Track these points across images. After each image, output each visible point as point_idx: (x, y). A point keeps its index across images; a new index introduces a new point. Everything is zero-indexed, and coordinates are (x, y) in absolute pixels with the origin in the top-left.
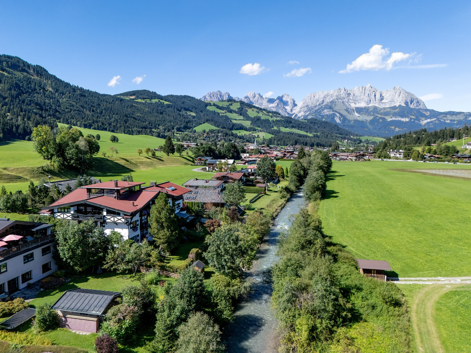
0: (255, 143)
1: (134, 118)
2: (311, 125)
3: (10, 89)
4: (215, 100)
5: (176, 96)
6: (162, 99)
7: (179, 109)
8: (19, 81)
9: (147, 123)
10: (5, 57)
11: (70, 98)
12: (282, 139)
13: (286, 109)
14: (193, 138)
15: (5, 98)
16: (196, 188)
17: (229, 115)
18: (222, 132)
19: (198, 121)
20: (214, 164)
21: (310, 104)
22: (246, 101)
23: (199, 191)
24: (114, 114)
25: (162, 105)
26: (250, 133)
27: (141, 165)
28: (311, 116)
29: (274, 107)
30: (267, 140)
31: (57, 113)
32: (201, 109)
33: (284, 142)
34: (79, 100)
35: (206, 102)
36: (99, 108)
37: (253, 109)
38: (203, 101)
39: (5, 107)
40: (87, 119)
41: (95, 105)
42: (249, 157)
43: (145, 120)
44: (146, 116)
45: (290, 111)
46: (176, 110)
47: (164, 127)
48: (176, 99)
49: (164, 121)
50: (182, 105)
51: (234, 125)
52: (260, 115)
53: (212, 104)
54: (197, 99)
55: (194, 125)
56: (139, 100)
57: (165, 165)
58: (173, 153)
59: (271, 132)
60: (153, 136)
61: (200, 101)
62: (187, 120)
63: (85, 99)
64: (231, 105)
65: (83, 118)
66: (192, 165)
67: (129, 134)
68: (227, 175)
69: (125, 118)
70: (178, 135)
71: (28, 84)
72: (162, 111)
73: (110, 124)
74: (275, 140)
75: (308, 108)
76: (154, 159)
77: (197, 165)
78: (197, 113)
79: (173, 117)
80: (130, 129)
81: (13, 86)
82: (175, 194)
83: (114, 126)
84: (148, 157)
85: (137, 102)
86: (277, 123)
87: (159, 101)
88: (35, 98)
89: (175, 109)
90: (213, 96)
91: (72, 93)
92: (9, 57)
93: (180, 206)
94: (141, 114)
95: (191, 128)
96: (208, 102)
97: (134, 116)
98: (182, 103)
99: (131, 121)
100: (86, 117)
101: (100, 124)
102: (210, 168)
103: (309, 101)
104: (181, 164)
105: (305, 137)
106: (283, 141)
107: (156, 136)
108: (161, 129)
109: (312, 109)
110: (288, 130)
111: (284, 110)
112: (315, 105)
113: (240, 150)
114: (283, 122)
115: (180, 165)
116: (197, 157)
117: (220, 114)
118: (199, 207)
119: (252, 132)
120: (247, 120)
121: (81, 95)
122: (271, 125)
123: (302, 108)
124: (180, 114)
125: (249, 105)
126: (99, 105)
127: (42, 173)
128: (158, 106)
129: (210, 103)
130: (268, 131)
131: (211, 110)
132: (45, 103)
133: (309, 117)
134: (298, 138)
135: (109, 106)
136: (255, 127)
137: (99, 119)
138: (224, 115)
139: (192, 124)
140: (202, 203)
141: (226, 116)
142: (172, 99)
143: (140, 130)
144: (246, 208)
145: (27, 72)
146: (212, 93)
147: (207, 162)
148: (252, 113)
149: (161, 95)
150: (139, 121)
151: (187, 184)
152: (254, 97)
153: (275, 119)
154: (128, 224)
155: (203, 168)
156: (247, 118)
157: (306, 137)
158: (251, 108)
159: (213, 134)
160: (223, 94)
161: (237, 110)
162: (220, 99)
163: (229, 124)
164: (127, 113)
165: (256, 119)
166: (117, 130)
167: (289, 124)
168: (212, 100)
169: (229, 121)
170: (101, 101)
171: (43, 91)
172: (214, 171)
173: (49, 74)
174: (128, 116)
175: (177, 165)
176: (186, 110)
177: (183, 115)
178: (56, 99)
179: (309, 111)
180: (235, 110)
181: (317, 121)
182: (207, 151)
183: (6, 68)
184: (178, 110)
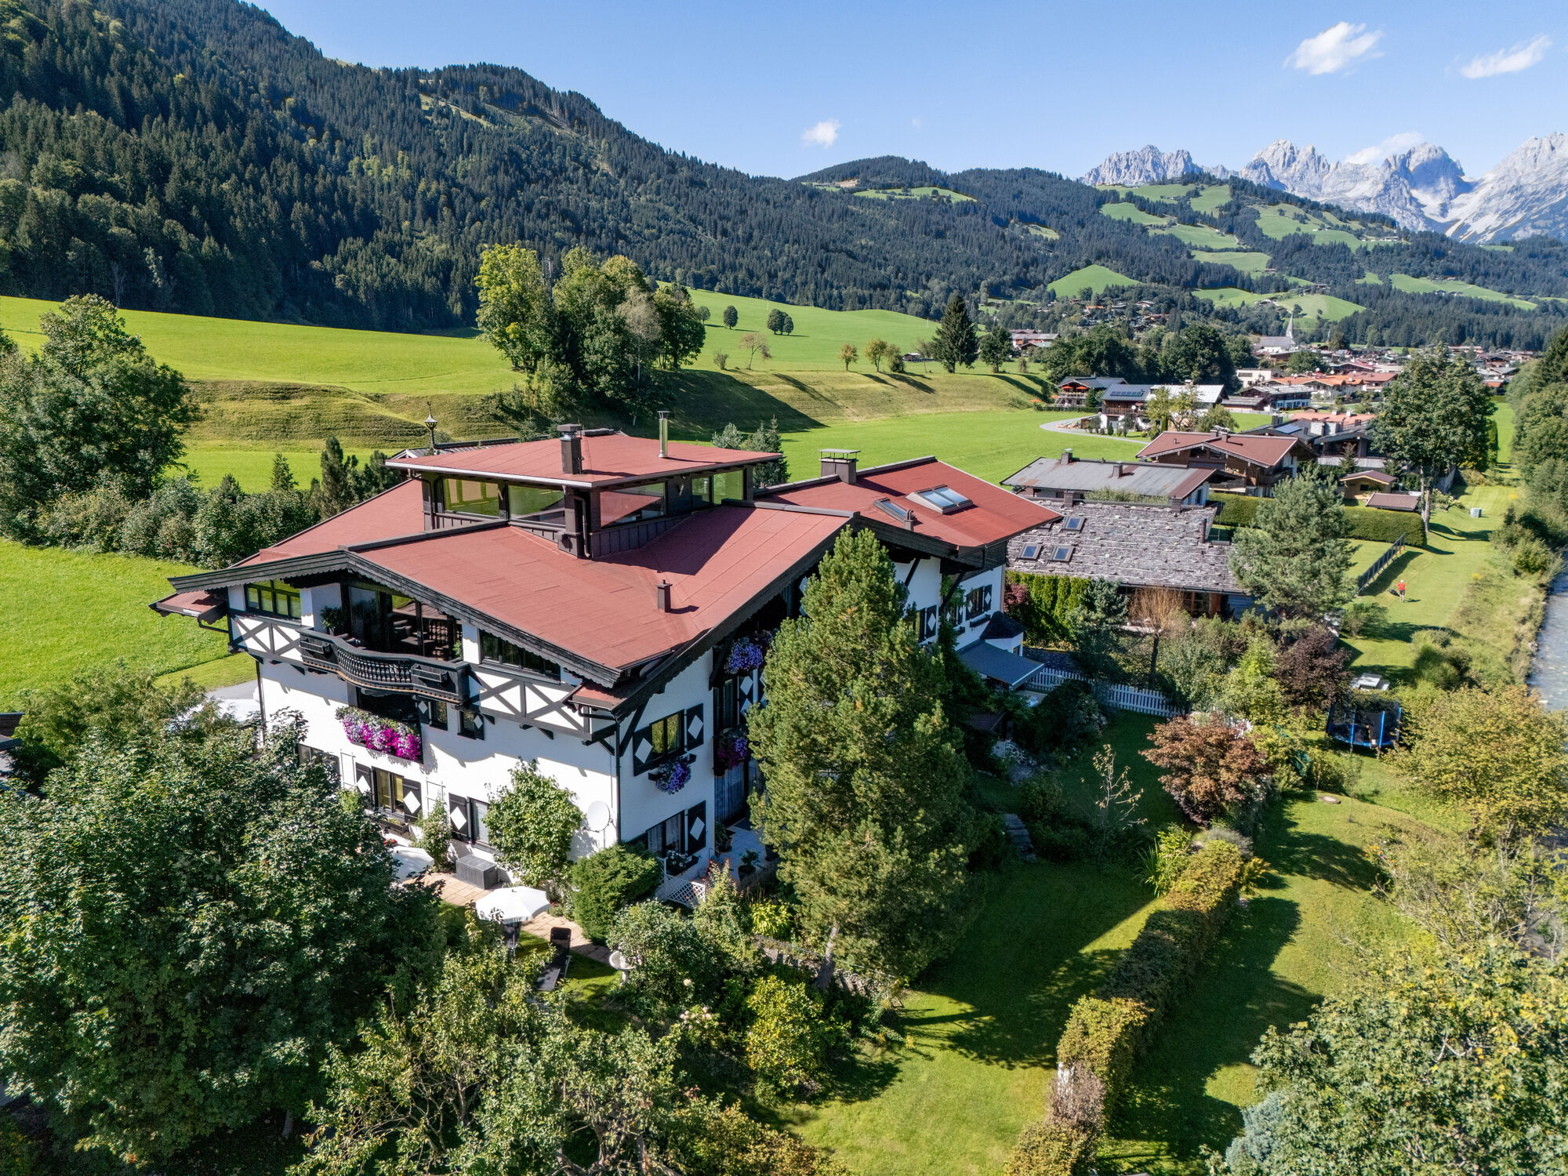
0: (1289, 334)
1: (850, 254)
2: (1532, 266)
3: (494, 170)
4: (1134, 181)
5: (994, 171)
6: (945, 186)
7: (1002, 216)
8: (520, 142)
9: (890, 268)
10: (485, 71)
11: (658, 194)
12: (1399, 320)
13: (1419, 206)
14: (1045, 317)
15: (478, 198)
16: (1075, 503)
17: (1186, 234)
18: (1155, 295)
19: (1066, 259)
20: (1134, 403)
21: (1532, 180)
22: (1254, 178)
23: (1093, 519)
24: (787, 241)
25: (944, 206)
26: (1265, 298)
27: (849, 403)
28: (1532, 231)
29: (1369, 199)
30: (1335, 323)
31: (621, 242)
32: (1081, 215)
33: (1410, 331)
34: (683, 199)
35: (1101, 188)
36: (743, 221)
37: (1282, 206)
38: (1089, 188)
39: (478, 224)
40: (705, 258)
41: (731, 212)
42: (1272, 383)
43: (885, 259)
44: (887, 247)
45: (1438, 211)
46: (989, 223)
47: (944, 284)
48: (992, 182)
49: (948, 261)
50: (1014, 205)
51: (1200, 269)
52: (1312, 228)
53: (1122, 196)
54: (1068, 180)
55: (1050, 272)
56: (871, 194)
57: (938, 406)
58: (969, 360)
59: (1353, 295)
60: (905, 312)
61: (1078, 186)
62: (1027, 256)
63: (704, 195)
64: (1197, 194)
65: (693, 256)
66: (1040, 409)
67: (831, 308)
68: (1215, 446)
69: (822, 254)
70: (992, 310)
71: (544, 154)
72: (942, 228)
73: (772, 276)
74: (1368, 323)
75: (1517, 198)
76: (897, 383)
77: (1059, 409)
78: (1063, 229)
79: (980, 247)
80: (835, 292)
81: (502, 160)
82: (960, 536)
83: (785, 282)
84: (878, 375)
85: (863, 199)
86: (1380, 257)
87: (935, 192)
88: (561, 197)
89: (989, 218)
90: (1128, 167)
91: (665, 176)
92: (495, 70)
93: (988, 607)
94: (873, 238)
95: (1039, 282)
96: (1109, 189)
97: (850, 247)
98: (1015, 197)
99: (839, 262)
100: (701, 254)
101: (741, 275)
102: (1116, 419)
103: (1528, 170)
104: (997, 405)
105: (1502, 312)
106: (1404, 327)
107: (917, 314)
108: (936, 289)
109: (1538, 200)
110: (1425, 285)
111: (1412, 208)
112: (1555, 183)
113: (1233, 355)
114: (1405, 256)
115: (994, 409)
116: (1060, 380)
117: (1151, 232)
118: (1091, 607)
119: (1272, 295)
120: (1253, 250)
121: (693, 183)
122: (1355, 267)
123: (1489, 200)
124: (1003, 236)
125: (1269, 194)
126: (743, 212)
127: (496, 417)
128: (929, 212)
129: (1114, 193)
130: (1338, 289)
131: (1116, 217)
132: (587, 208)
133: (1520, 235)
134: (1472, 315)
135: (773, 213)
136: (1285, 277)
137: (741, 260)
138: (1166, 232)
139: (1045, 270)
140: (1110, 586)
141: (1171, 236)
142: (978, 185)
143: (866, 293)
144: (1355, 624)
145: (544, 116)
146: (1123, 156)
147: (1106, 396)
148: (1275, 223)
149: (943, 170)
150: (864, 262)
151: (1027, 478)
152: (1289, 163)
153: (1372, 242)
154: (611, 740)
155: (1084, 421)
156: (1256, 241)
157: (1507, 313)
158: (1274, 203)
159: (1121, 304)
160: (1163, 160)
161: (1216, 215)
162: (1154, 175)
163: (1184, 265)
164: (827, 237)
165: (1291, 246)
166: (793, 295)
167: (1432, 260)
168: (1121, 181)
169: (1184, 257)
170: (751, 199)
171: (585, 174)
172: (1132, 432)
173: (603, 119)
174: (831, 247)
175: (981, 408)
176: (1026, 219)
177: (1013, 239)
178: (619, 198)
179: (1521, 208)
180: (1209, 213)
181: (1558, 248)
182: (1100, 356)
183: (487, 106)
184: (997, 221)
